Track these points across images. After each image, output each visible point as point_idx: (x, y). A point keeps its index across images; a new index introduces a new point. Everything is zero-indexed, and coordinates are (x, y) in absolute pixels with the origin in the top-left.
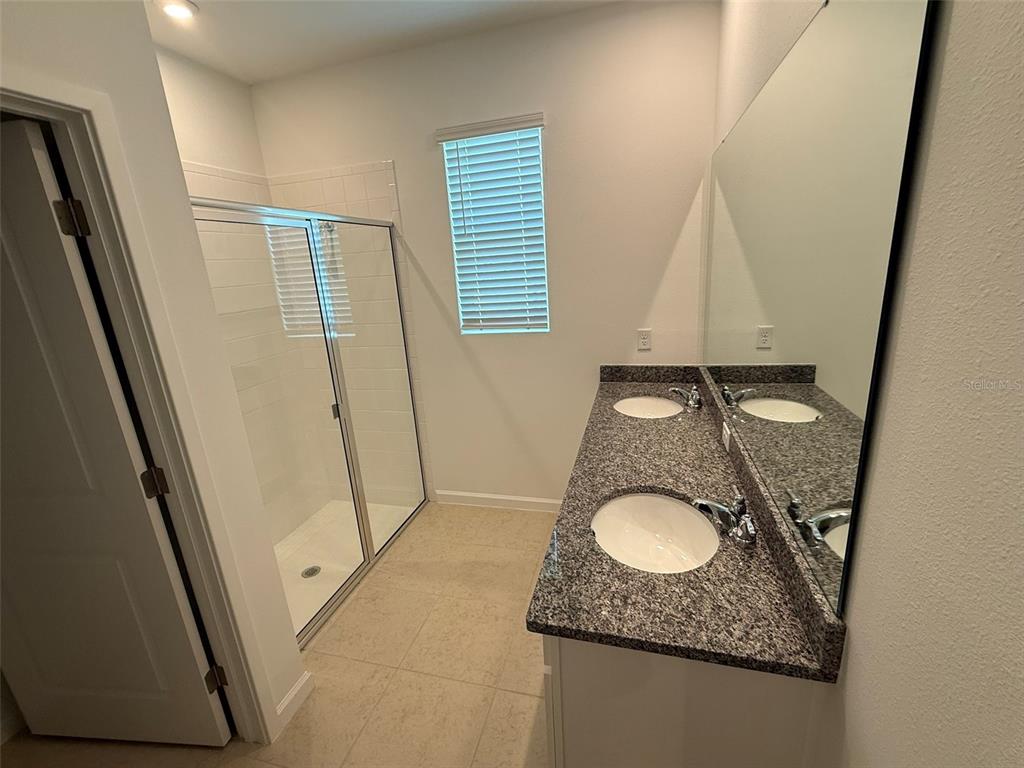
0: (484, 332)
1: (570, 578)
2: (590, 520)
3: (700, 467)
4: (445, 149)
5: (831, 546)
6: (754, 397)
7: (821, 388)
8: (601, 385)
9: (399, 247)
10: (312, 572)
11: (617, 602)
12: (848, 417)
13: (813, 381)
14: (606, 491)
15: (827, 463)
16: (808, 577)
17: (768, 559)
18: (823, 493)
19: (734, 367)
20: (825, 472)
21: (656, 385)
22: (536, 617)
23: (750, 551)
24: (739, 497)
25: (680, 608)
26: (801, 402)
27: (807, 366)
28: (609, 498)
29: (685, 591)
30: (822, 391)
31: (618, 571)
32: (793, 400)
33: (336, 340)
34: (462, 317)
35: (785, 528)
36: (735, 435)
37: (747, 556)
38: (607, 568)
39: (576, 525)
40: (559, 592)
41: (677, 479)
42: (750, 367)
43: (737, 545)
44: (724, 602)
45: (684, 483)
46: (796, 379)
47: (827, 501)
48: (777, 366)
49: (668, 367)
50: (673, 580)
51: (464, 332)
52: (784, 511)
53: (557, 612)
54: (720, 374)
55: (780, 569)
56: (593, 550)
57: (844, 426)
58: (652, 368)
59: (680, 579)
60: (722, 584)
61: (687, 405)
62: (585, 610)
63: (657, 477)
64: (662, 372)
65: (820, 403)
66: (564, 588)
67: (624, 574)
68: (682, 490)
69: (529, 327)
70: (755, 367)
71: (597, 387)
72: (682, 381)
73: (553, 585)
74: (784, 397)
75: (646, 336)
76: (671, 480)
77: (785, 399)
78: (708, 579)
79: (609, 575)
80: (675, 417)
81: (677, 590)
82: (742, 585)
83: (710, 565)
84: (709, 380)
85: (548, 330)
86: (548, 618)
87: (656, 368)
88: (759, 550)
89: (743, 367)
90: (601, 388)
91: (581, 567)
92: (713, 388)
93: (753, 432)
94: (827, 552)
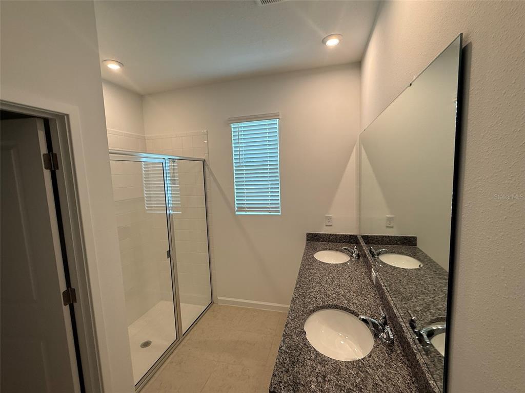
0: (248, 213)
1: (293, 362)
2: (303, 325)
3: (361, 294)
4: (232, 126)
5: (435, 346)
6: (386, 253)
7: (420, 248)
8: (307, 243)
9: (207, 170)
10: (146, 344)
11: (320, 379)
12: (436, 266)
13: (416, 245)
14: (311, 307)
15: (427, 294)
16: (424, 368)
17: (401, 353)
18: (427, 312)
19: (374, 236)
20: (428, 299)
21: (336, 244)
22: (275, 388)
23: (391, 348)
24: (383, 314)
25: (355, 384)
26: (411, 257)
27: (413, 237)
28: (313, 311)
29: (357, 373)
30: (421, 251)
31: (319, 358)
32: (407, 255)
33: (172, 215)
34: (236, 206)
35: (410, 336)
36: (378, 277)
37: (389, 351)
38: (314, 356)
39: (296, 328)
40: (287, 371)
41: (349, 301)
42: (383, 237)
43: (384, 343)
44: (379, 381)
45: (353, 304)
46: (407, 244)
47: (430, 317)
48: (397, 236)
49: (341, 235)
50: (350, 366)
51: (237, 213)
52: (408, 325)
53: (286, 385)
54: (368, 240)
55: (408, 360)
56: (305, 344)
57: (434, 271)
58: (333, 235)
59: (354, 365)
60: (377, 369)
61: (352, 256)
62: (302, 384)
63: (339, 299)
64: (338, 237)
65: (420, 258)
66: (290, 369)
67: (323, 360)
68: (352, 308)
69: (270, 212)
70: (386, 237)
71: (305, 244)
72: (348, 242)
73: (284, 366)
74: (401, 253)
75: (329, 218)
76: (346, 302)
77: (402, 254)
78: (370, 366)
79: (314, 361)
80: (346, 263)
81: (353, 372)
82: (388, 370)
83: (370, 356)
84: (363, 243)
85: (280, 214)
86: (281, 389)
87: (335, 235)
88: (396, 348)
89: (380, 236)
90: (307, 245)
91: (299, 355)
92: (365, 247)
93: (387, 273)
94: (433, 350)
